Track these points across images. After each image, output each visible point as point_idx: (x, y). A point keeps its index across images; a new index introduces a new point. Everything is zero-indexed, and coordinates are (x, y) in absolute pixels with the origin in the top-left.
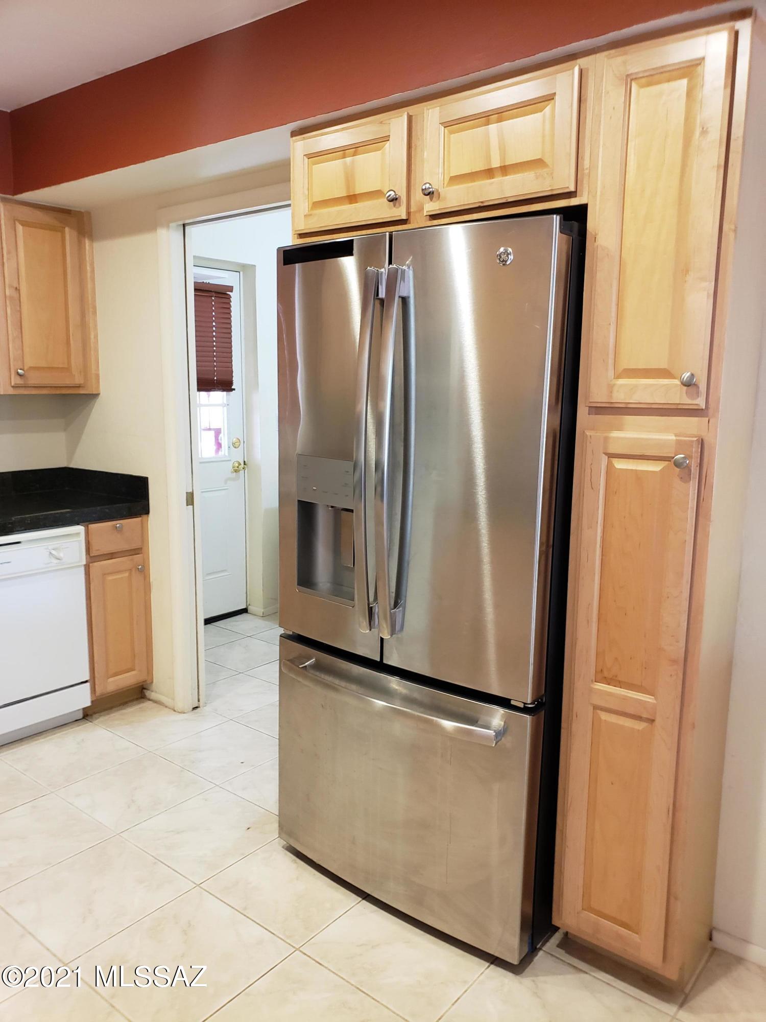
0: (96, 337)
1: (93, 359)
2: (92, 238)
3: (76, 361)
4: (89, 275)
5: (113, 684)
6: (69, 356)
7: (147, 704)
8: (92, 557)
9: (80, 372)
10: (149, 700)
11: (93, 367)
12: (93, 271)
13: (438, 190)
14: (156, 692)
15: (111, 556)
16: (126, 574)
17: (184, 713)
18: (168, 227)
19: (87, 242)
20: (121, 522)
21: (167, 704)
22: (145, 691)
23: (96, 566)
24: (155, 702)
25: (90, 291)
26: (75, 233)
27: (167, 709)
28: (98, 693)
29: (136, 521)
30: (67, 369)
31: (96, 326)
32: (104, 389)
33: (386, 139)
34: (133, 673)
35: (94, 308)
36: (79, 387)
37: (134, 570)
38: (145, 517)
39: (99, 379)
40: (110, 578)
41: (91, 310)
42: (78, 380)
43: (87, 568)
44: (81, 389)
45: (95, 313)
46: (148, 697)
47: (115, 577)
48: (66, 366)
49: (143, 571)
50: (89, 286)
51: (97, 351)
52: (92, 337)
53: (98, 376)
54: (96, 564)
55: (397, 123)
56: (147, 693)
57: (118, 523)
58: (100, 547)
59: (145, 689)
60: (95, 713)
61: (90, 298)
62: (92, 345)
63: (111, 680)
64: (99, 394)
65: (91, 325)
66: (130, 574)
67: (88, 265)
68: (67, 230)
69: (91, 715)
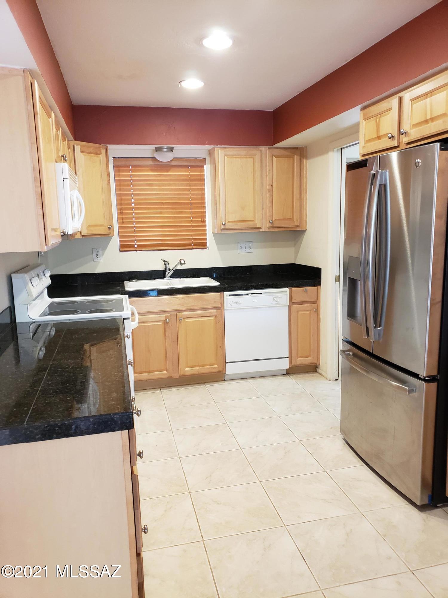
0: (306, 203)
1: (304, 213)
2: (307, 159)
3: (296, 216)
4: (305, 175)
5: (300, 361)
6: (293, 214)
7: (316, 374)
8: (292, 303)
9: (298, 220)
10: (318, 373)
11: (304, 217)
12: (307, 173)
13: (408, 132)
14: (321, 370)
15: (302, 303)
16: (309, 312)
17: (331, 381)
18: (333, 151)
19: (305, 161)
20: (307, 288)
21: (324, 376)
22: (317, 368)
23: (294, 307)
24: (320, 374)
25: (305, 182)
26: (299, 158)
27: (324, 378)
28: (293, 363)
29: (314, 288)
30: (292, 219)
31: (306, 199)
32: (309, 228)
33: (390, 109)
34: (310, 358)
35: (306, 190)
36: (297, 227)
37: (312, 311)
38: (319, 286)
39: (306, 223)
40: (300, 313)
41: (305, 191)
42: (297, 224)
43: (290, 307)
44: (298, 228)
45: (306, 192)
46: (318, 371)
47: (303, 313)
48: (291, 218)
49: (317, 311)
50: (305, 180)
51: (306, 210)
52: (305, 203)
53: (306, 221)
54: (294, 306)
55: (394, 102)
56: (318, 369)
57: (305, 288)
58: (296, 298)
59: (317, 367)
60: (292, 373)
61: (305, 186)
62: (304, 207)
63: (299, 359)
64: (306, 230)
65: (304, 198)
66: (310, 312)
67: (305, 171)
68: (295, 156)
69: (291, 374)
